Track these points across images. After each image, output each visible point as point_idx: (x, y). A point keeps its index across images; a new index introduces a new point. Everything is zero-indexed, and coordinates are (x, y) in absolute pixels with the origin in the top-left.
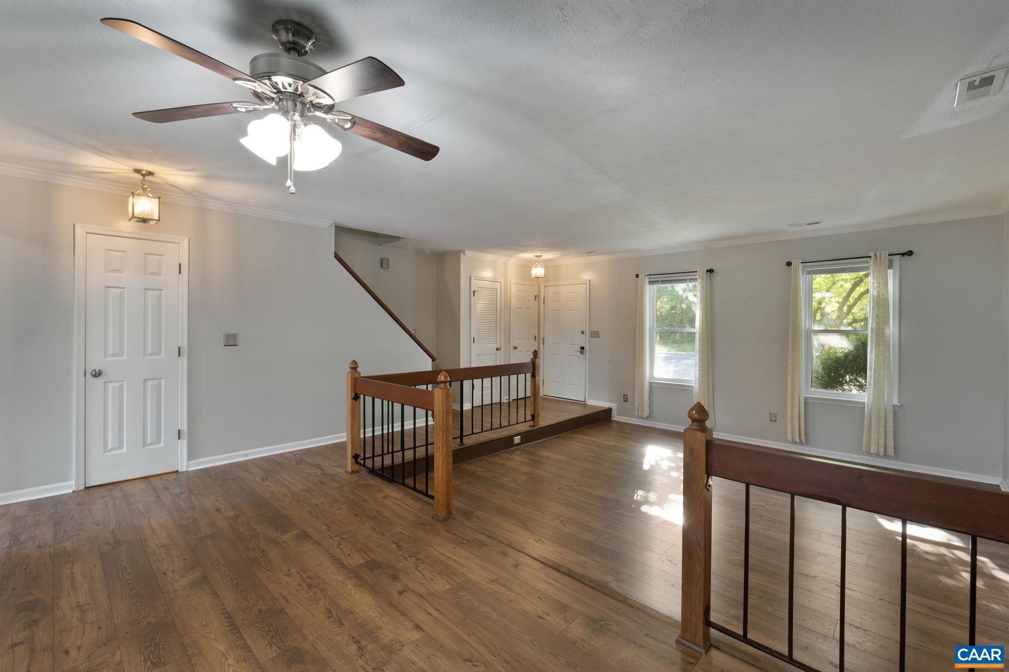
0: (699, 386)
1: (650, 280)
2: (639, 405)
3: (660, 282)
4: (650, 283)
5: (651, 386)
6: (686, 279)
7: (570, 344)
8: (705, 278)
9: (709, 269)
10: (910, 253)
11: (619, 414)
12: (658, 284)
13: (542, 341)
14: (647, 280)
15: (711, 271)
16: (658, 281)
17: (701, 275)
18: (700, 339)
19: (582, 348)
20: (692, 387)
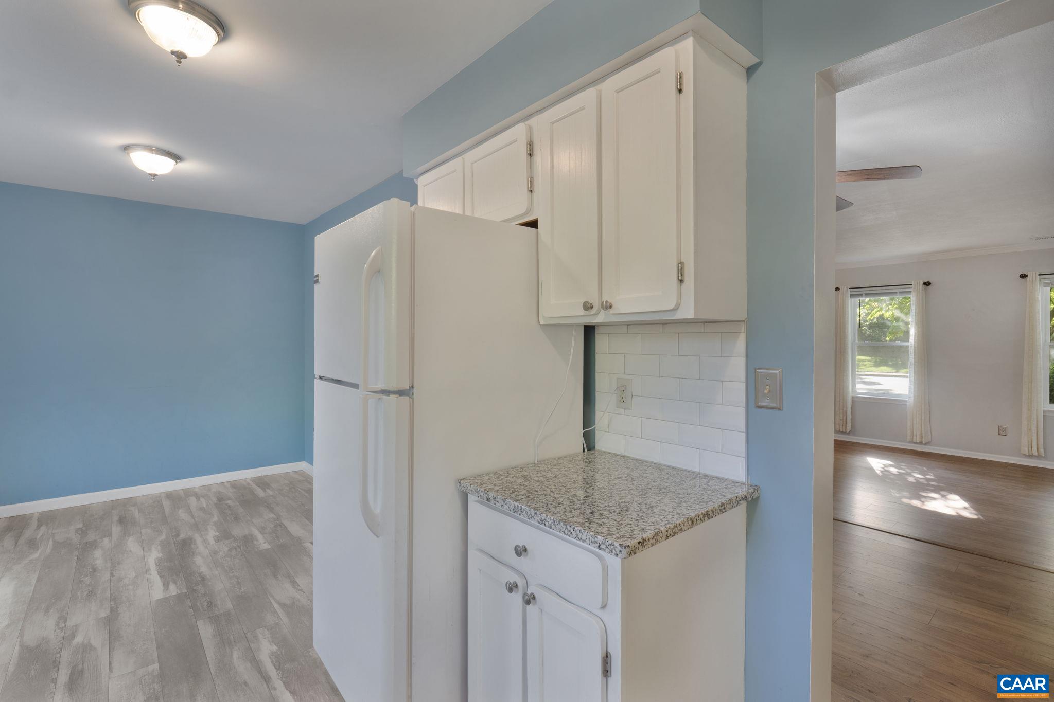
0: (914, 400)
1: (852, 293)
2: (841, 420)
4: (852, 296)
5: (854, 400)
8: (921, 291)
9: (926, 281)
12: (861, 297)
14: (849, 293)
15: (927, 284)
16: (862, 295)
17: (916, 288)
18: (915, 352)
20: (906, 401)
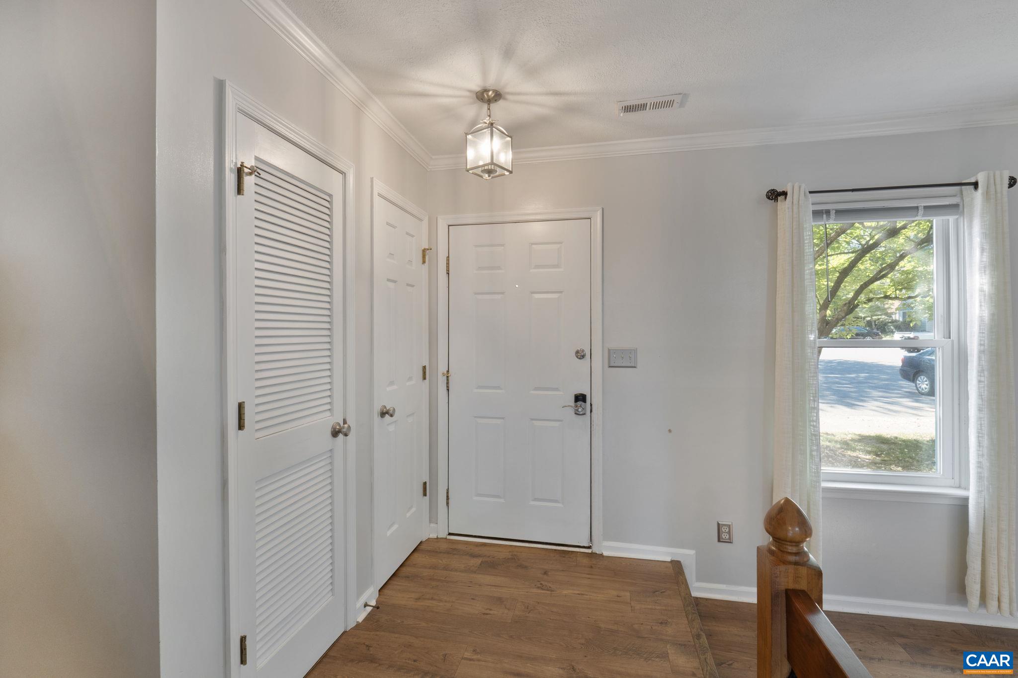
3: (832, 215)
6: (917, 208)
7: (536, 389)
11: (699, 579)
13: (442, 381)
14: (809, 205)
17: (992, 190)
19: (580, 398)
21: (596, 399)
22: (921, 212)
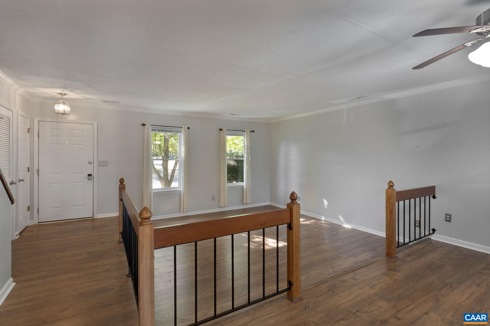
3: (157, 131)
4: (152, 130)
6: (173, 131)
7: (74, 173)
8: (186, 132)
10: (253, 131)
12: (156, 131)
13: (36, 172)
15: (189, 128)
16: (156, 130)
17: (185, 129)
19: (90, 175)
20: (180, 191)
21: (95, 175)
22: (174, 132)
